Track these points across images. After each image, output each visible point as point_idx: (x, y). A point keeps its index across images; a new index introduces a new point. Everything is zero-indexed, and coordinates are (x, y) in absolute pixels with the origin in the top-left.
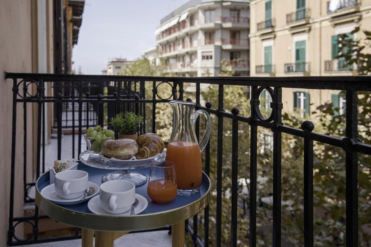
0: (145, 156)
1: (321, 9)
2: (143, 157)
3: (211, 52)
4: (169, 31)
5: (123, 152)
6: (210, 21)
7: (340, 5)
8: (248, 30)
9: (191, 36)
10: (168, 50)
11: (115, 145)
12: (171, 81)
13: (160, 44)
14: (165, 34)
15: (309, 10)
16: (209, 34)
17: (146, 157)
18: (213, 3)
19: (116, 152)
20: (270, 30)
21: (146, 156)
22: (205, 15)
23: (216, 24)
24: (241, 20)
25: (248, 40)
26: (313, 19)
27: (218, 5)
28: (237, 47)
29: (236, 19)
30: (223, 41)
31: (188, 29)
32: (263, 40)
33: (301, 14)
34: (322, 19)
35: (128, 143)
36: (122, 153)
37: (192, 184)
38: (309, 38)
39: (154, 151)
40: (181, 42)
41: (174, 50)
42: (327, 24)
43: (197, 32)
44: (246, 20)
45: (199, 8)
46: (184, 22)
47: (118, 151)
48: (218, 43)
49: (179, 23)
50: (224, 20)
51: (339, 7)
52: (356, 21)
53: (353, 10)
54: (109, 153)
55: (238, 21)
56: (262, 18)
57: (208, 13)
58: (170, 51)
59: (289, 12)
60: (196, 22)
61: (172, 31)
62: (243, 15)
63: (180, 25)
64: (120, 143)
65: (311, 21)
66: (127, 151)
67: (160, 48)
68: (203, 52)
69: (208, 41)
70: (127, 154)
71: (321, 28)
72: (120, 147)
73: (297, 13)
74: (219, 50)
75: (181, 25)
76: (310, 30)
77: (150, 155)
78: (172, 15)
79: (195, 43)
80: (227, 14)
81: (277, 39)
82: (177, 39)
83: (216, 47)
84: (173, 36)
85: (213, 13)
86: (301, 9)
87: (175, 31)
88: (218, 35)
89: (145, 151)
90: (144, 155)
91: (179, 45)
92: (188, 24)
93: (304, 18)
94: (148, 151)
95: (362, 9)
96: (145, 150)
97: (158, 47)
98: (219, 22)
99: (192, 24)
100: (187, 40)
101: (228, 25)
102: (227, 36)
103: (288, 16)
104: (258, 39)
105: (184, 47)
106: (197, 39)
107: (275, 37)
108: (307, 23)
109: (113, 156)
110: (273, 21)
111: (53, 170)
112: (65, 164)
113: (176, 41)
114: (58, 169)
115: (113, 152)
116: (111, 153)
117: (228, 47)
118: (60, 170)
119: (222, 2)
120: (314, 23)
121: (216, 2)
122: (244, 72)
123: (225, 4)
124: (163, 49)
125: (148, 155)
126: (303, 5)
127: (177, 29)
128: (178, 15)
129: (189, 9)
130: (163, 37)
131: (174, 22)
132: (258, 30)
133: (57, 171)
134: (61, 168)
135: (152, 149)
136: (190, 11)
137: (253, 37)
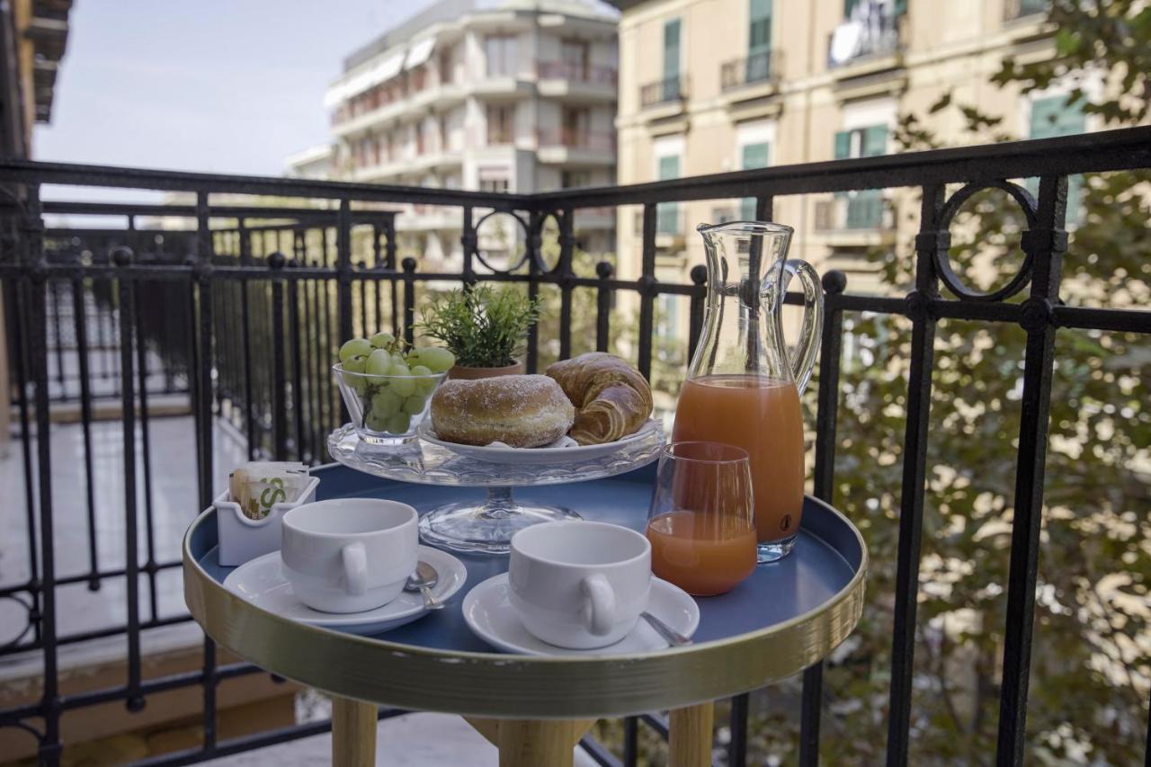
0: (610, 434)
1: (811, 53)
2: (602, 435)
3: (503, 168)
4: (372, 97)
5: (536, 419)
6: (503, 71)
7: (860, 45)
8: (613, 106)
9: (444, 115)
10: (370, 157)
11: (500, 396)
13: (347, 139)
14: (358, 108)
15: (781, 54)
16: (500, 112)
17: (615, 435)
18: (509, 17)
19: (508, 421)
20: (674, 109)
21: (613, 431)
22: (485, 49)
23: (520, 84)
24: (594, 74)
25: (614, 137)
26: (790, 82)
27: (526, 23)
28: (583, 157)
29: (579, 71)
30: (541, 135)
31: (433, 92)
32: (656, 137)
33: (759, 65)
34: (814, 81)
35: (543, 385)
36: (530, 422)
37: (787, 522)
38: (778, 136)
39: (637, 414)
40: (412, 132)
41: (391, 158)
42: (824, 97)
43: (460, 105)
44: (608, 76)
45: (470, 28)
46: (421, 69)
47: (517, 415)
48: (527, 142)
49: (404, 73)
50: (543, 70)
51: (858, 51)
52: (897, 93)
53: (889, 62)
54: (476, 426)
55: (585, 77)
56: (655, 72)
57: (495, 46)
58: (378, 161)
59: (727, 57)
60: (459, 73)
61: (383, 96)
62: (598, 57)
63: (408, 80)
64: (517, 386)
65: (784, 88)
66: (550, 415)
67: (345, 152)
68: (481, 169)
69: (495, 134)
70: (549, 428)
71: (808, 110)
72: (521, 399)
73: (751, 60)
74: (529, 165)
75: (411, 81)
76: (780, 113)
77: (626, 427)
78: (381, 46)
79: (457, 138)
80: (554, 53)
81: (694, 135)
82: (398, 125)
83: (522, 155)
84: (387, 112)
85: (511, 46)
86: (760, 49)
87: (391, 99)
88: (526, 117)
89: (609, 415)
90: (606, 429)
91: (405, 142)
92: (433, 76)
93: (767, 77)
94: (618, 414)
95: (912, 59)
96: (608, 411)
97: (336, 148)
98: (528, 75)
99: (446, 77)
100: (432, 127)
101: (556, 87)
102: (554, 122)
103: (727, 67)
104: (643, 133)
105: (421, 150)
106: (461, 125)
107: (688, 131)
108: (775, 93)
109: (496, 437)
110: (683, 83)
111: (233, 510)
112: (279, 480)
113: (395, 131)
114: (253, 505)
115: (491, 421)
116: (484, 427)
117: (557, 154)
118: (264, 504)
119: (537, 13)
120: (792, 93)
121: (520, 13)
122: (600, 232)
123: (546, 21)
124: (353, 154)
125: (619, 429)
126: (766, 38)
127: (397, 92)
128: (400, 48)
129: (436, 28)
130: (353, 115)
131: (387, 68)
132: (644, 105)
133: (251, 509)
134: (268, 499)
135: (630, 405)
136: (438, 35)
137: (627, 126)
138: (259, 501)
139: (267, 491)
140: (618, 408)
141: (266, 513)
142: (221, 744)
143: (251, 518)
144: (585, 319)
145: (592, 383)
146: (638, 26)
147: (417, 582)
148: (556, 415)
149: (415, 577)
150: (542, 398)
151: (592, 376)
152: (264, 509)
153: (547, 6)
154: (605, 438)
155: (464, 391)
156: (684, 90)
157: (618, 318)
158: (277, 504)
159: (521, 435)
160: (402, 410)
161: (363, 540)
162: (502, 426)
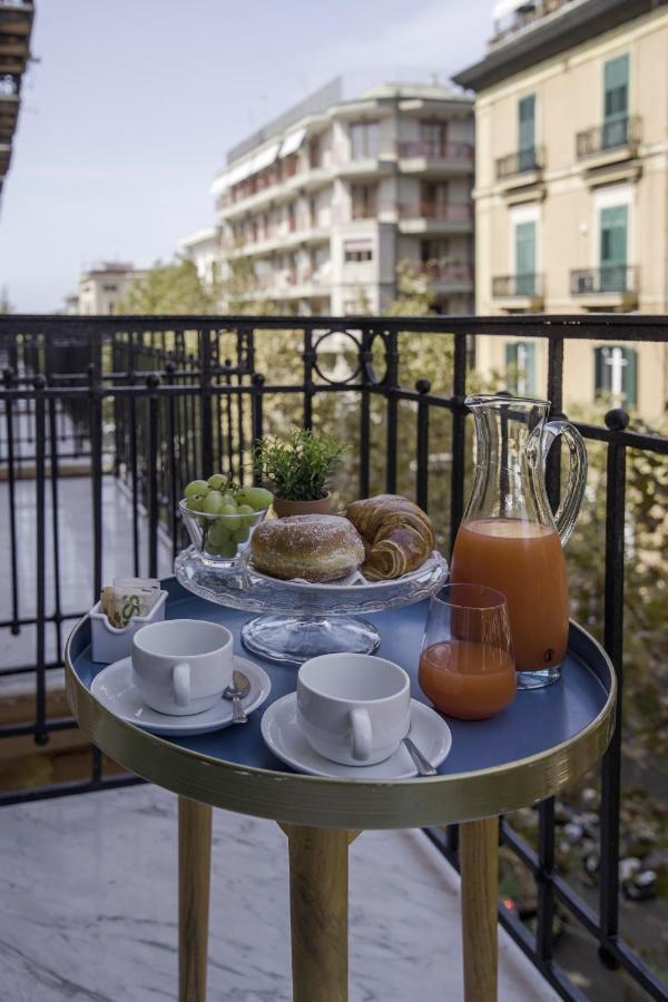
0: (392, 573)
2: (387, 574)
3: (369, 241)
4: (251, 184)
5: (330, 560)
6: (367, 154)
8: (470, 179)
9: (314, 196)
10: (249, 236)
11: (302, 539)
12: (354, 328)
13: (229, 221)
14: (239, 193)
15: (639, 119)
16: (364, 191)
17: (396, 573)
18: (372, 105)
19: (308, 561)
20: (530, 178)
21: (396, 570)
22: (350, 136)
23: (382, 164)
24: (451, 150)
25: (471, 207)
26: (649, 146)
27: (387, 110)
28: (441, 227)
29: (437, 149)
30: (401, 209)
31: (304, 176)
32: (513, 205)
33: (616, 131)
36: (325, 562)
37: (550, 654)
38: (637, 197)
39: (418, 554)
40: (285, 213)
41: (267, 236)
43: (328, 186)
44: (466, 151)
45: (336, 118)
46: (293, 157)
47: (315, 556)
48: (388, 216)
49: (278, 161)
50: (404, 150)
54: (284, 563)
55: (443, 154)
56: (510, 145)
57: (359, 132)
58: (255, 239)
59: (582, 127)
60: (327, 157)
61: (260, 182)
62: (455, 135)
63: (282, 167)
64: (315, 531)
65: (642, 151)
66: (342, 556)
67: (228, 233)
68: (346, 242)
69: (360, 209)
70: (341, 568)
72: (318, 543)
73: (606, 129)
74: (390, 236)
75: (285, 168)
76: (639, 176)
78: (260, 139)
79: (325, 216)
80: (413, 134)
81: (550, 202)
82: (273, 206)
83: (384, 228)
84: (264, 197)
85: (373, 131)
86: (616, 116)
87: (267, 184)
88: (388, 193)
89: (393, 556)
91: (279, 222)
92: (304, 162)
93: (624, 142)
94: (400, 555)
96: (392, 552)
97: (221, 229)
98: (389, 156)
99: (315, 163)
100: (303, 208)
101: (416, 164)
102: (413, 196)
103: (582, 136)
104: (499, 202)
105: (293, 228)
106: (329, 205)
107: (544, 197)
108: (634, 157)
109: (297, 574)
110: (538, 151)
111: (102, 620)
112: (136, 597)
113: (270, 212)
114: (117, 616)
115: (295, 560)
116: (289, 565)
117: (416, 226)
118: (124, 616)
119: (398, 99)
120: (651, 156)
121: (381, 101)
122: (459, 296)
123: (405, 106)
124: (235, 235)
125: (401, 567)
126: (623, 105)
127: (272, 178)
128: (276, 139)
129: (307, 120)
130: (234, 200)
131: (265, 158)
132: (500, 176)
133: (115, 620)
134: (127, 613)
135: (411, 546)
136: (308, 126)
137: (485, 197)
138: (121, 614)
139: (127, 606)
140: (400, 549)
141: (126, 624)
142: (105, 778)
143: (114, 626)
144: (443, 378)
145: (380, 526)
146: (492, 104)
147: (233, 691)
148: (347, 556)
149: (232, 687)
150: (337, 541)
151: (381, 519)
152: (125, 620)
153: (407, 92)
154: (389, 576)
155: (274, 534)
156: (540, 160)
157: (476, 378)
158: (134, 618)
159: (317, 572)
160: (231, 539)
161: (189, 661)
162: (303, 564)
